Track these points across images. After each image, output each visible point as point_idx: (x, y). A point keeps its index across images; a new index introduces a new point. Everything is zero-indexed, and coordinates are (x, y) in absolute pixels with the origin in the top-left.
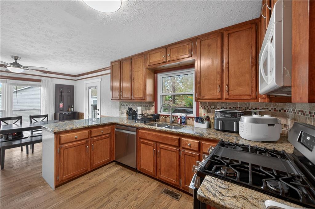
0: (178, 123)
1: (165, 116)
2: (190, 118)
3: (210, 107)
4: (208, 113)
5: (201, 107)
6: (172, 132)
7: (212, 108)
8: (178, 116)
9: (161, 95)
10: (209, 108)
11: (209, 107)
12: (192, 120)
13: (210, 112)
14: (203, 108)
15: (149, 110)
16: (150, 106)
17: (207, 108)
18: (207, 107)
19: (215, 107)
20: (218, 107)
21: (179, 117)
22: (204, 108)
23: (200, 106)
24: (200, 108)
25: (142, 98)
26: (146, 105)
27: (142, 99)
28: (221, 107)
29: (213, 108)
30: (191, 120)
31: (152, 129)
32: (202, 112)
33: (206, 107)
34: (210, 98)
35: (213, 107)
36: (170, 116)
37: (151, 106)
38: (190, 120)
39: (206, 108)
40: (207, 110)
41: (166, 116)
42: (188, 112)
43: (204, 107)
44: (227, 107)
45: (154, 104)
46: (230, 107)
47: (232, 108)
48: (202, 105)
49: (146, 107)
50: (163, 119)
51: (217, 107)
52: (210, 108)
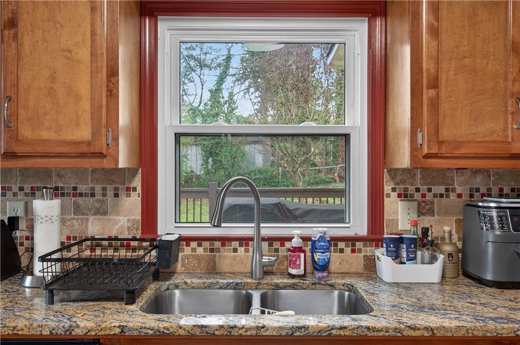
0: (293, 271)
1: (206, 244)
2: (341, 245)
3: (430, 190)
4: (423, 214)
5: (394, 190)
6: (370, 334)
7: (435, 196)
8: (290, 239)
9: (175, 134)
10: (424, 196)
11: (424, 189)
12: (353, 251)
13: (429, 210)
14: (399, 196)
15: (105, 213)
16: (110, 193)
17: (417, 196)
18: (418, 190)
19: (447, 190)
20: (459, 191)
21: (296, 242)
22: (404, 196)
23: (387, 189)
24: (388, 196)
25: (89, 144)
26: (82, 188)
27: (84, 149)
28: (471, 189)
29: (441, 196)
30: (348, 250)
31: (235, 332)
32: (396, 213)
33: (411, 189)
34: (480, 151)
35: (441, 189)
36: (252, 239)
37: (116, 195)
38: (342, 251)
39: (412, 196)
40: (419, 204)
41: (217, 244)
42: (298, 213)
43: (406, 189)
44: (489, 190)
45: (137, 182)
46: (501, 190)
47: (506, 190)
48: (397, 184)
49: (80, 200)
50: (198, 258)
51: (454, 190)
52: (429, 196)
